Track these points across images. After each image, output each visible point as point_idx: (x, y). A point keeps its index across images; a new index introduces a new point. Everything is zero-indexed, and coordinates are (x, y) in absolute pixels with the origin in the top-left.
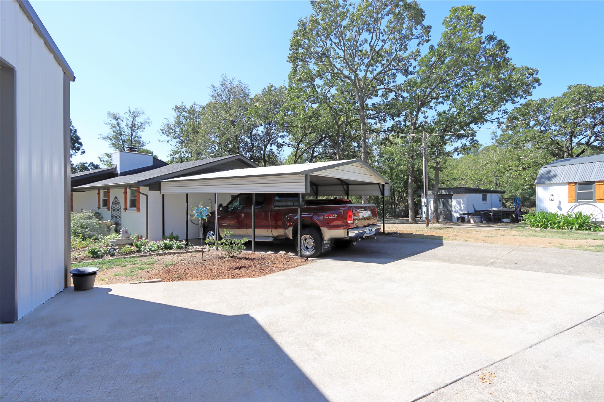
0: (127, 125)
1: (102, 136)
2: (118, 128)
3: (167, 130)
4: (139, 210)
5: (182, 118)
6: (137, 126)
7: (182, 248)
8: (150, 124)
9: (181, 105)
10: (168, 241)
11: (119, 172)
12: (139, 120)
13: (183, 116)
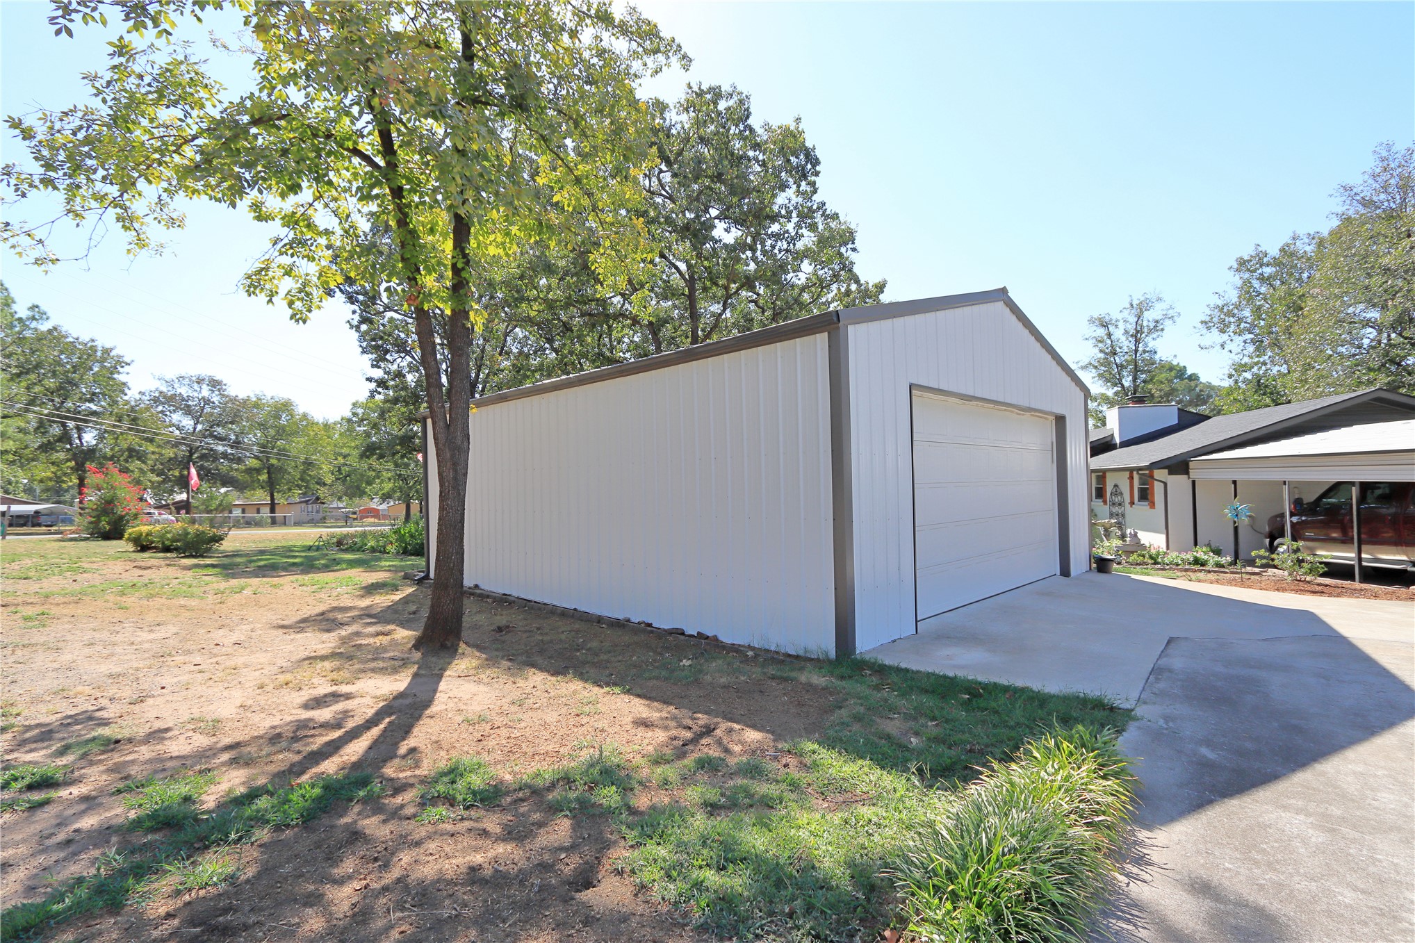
0: (1126, 332)
1: (1080, 365)
2: (1109, 342)
3: (1223, 319)
4: (1152, 505)
5: (1256, 284)
6: (1146, 330)
7: (1223, 566)
8: (1175, 318)
9: (1253, 254)
10: (1201, 555)
11: (1118, 441)
12: (1149, 316)
13: (1262, 279)
